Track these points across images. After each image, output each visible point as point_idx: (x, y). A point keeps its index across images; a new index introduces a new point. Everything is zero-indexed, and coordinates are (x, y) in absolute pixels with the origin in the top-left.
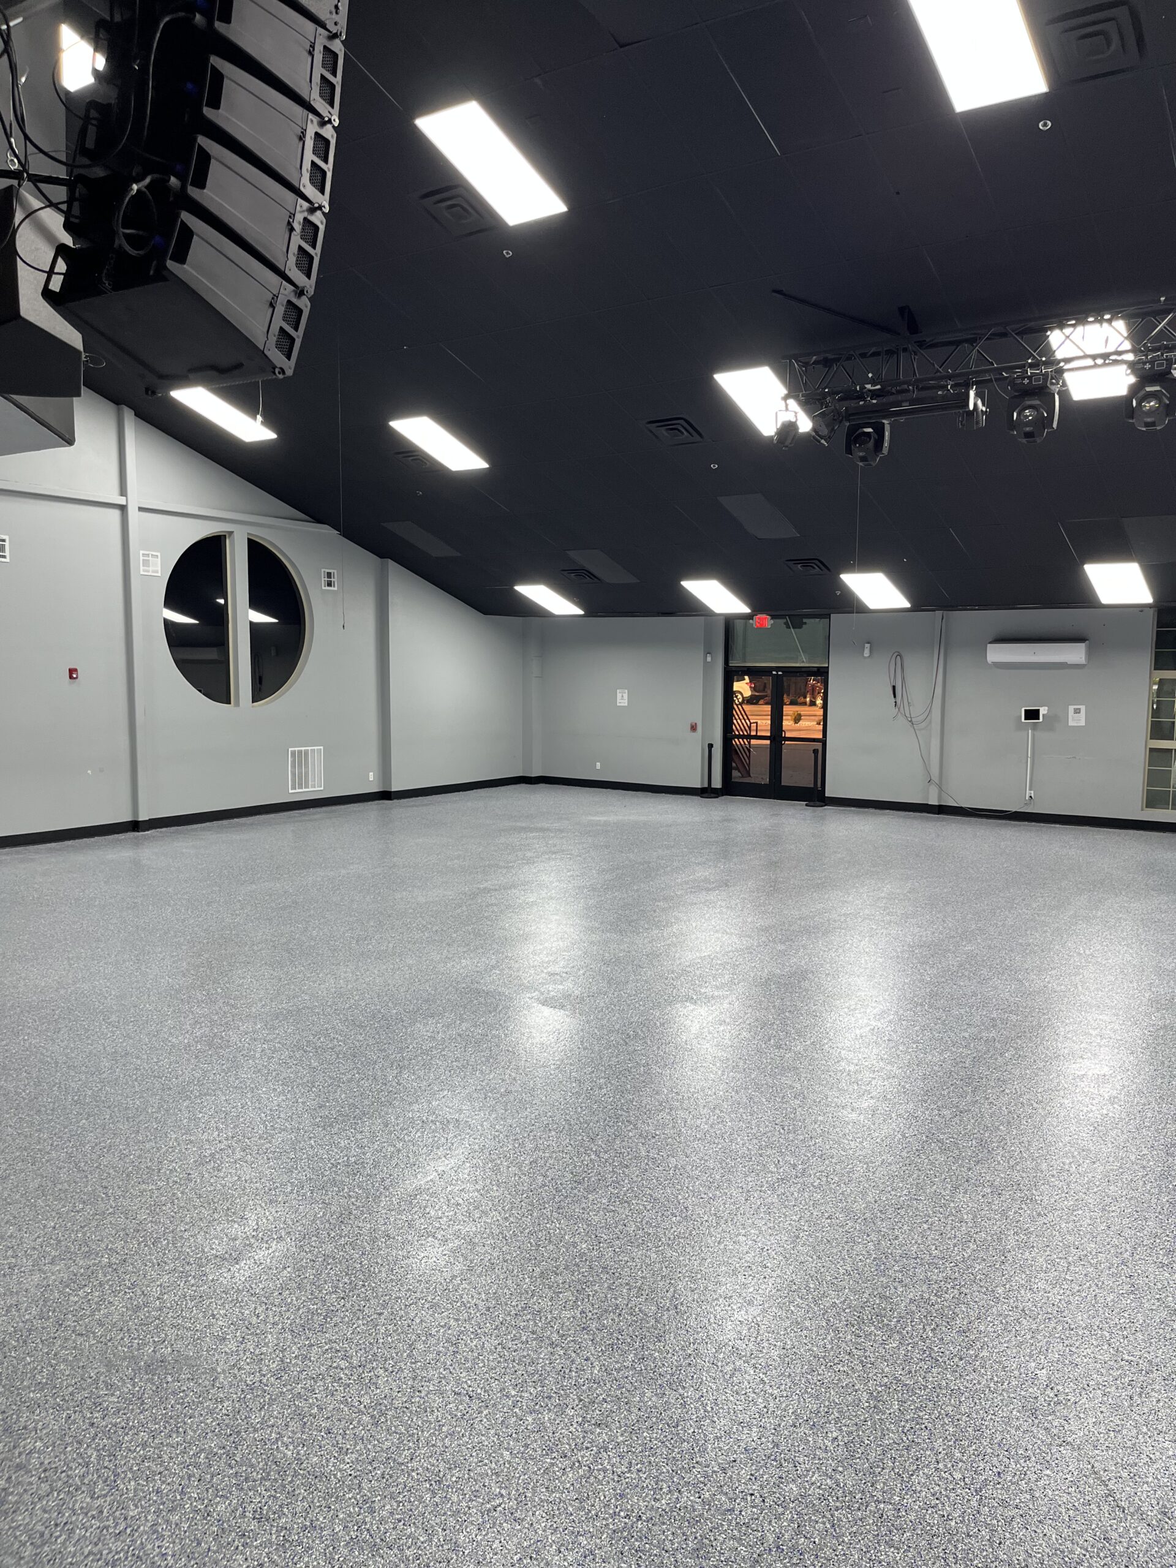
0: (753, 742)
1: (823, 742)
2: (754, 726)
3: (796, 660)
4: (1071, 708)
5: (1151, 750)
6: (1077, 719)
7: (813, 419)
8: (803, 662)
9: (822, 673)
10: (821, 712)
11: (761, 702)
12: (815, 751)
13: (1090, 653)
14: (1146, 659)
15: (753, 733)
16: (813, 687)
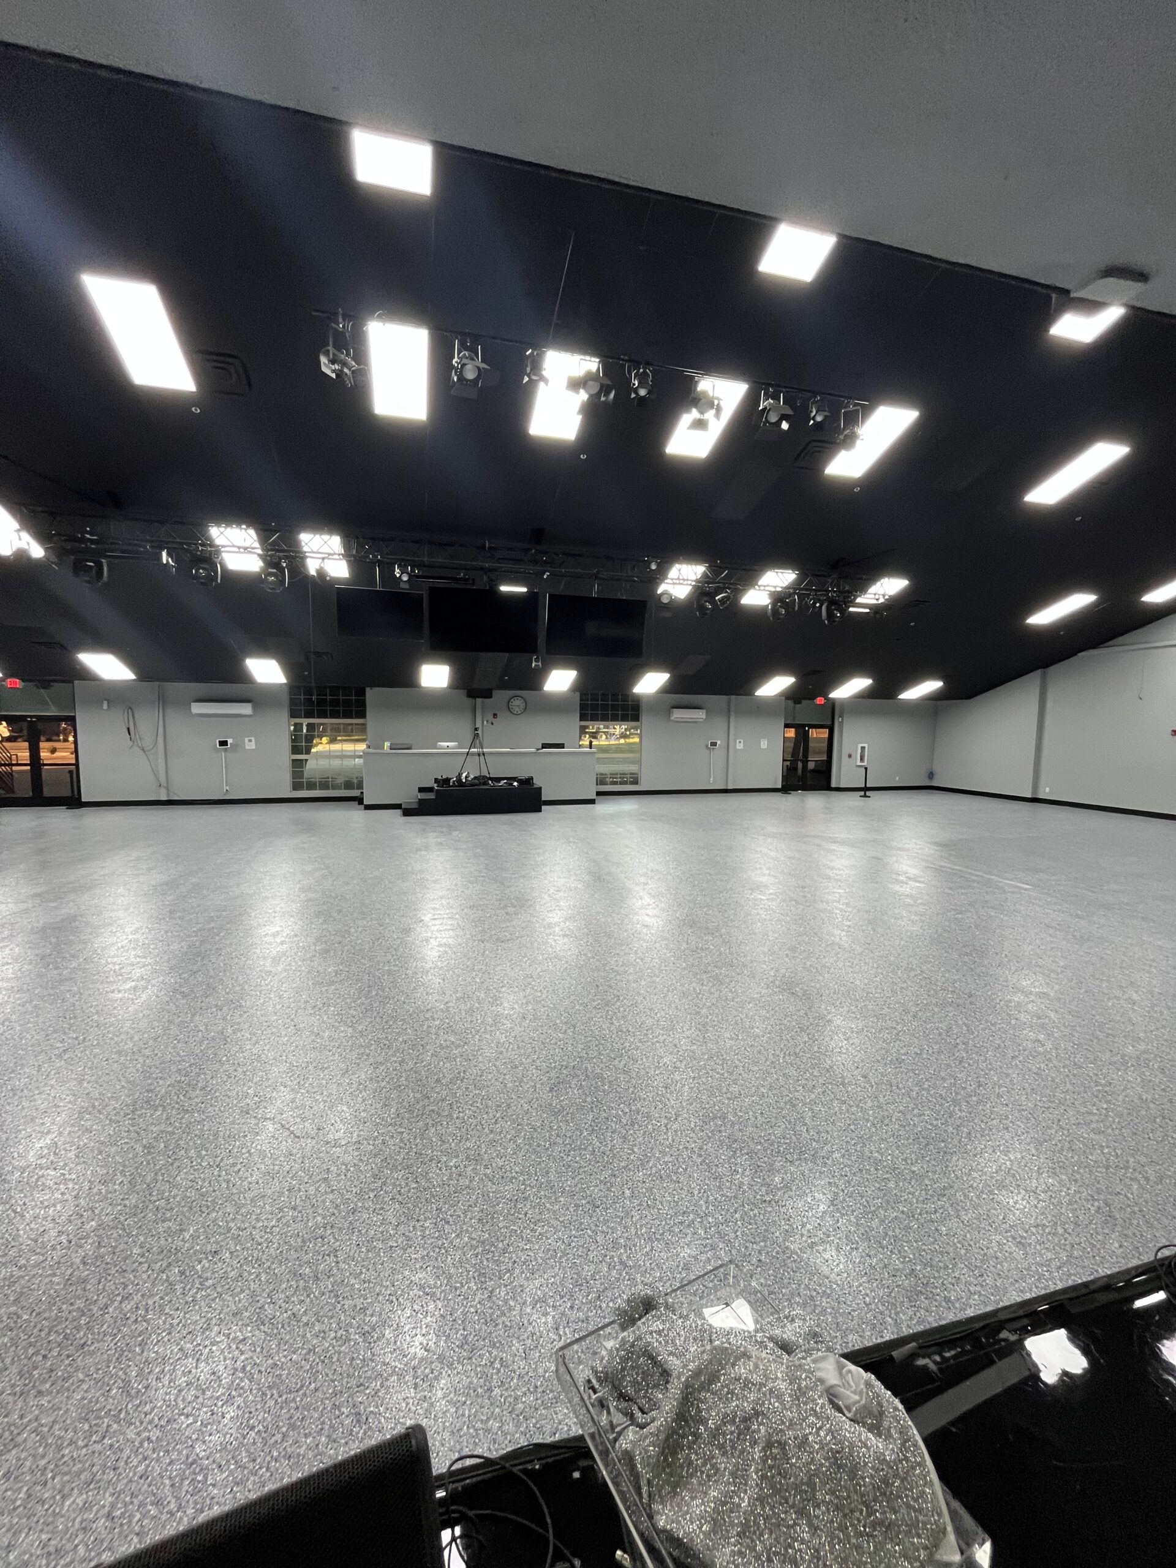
0: (15, 768)
1: (77, 765)
2: (14, 757)
3: (47, 710)
4: (246, 740)
5: (293, 761)
6: (250, 745)
7: (46, 550)
8: (53, 712)
9: (72, 720)
10: (73, 746)
11: (19, 740)
12: (71, 772)
13: (254, 708)
14: (285, 713)
15: (14, 762)
16: (65, 729)
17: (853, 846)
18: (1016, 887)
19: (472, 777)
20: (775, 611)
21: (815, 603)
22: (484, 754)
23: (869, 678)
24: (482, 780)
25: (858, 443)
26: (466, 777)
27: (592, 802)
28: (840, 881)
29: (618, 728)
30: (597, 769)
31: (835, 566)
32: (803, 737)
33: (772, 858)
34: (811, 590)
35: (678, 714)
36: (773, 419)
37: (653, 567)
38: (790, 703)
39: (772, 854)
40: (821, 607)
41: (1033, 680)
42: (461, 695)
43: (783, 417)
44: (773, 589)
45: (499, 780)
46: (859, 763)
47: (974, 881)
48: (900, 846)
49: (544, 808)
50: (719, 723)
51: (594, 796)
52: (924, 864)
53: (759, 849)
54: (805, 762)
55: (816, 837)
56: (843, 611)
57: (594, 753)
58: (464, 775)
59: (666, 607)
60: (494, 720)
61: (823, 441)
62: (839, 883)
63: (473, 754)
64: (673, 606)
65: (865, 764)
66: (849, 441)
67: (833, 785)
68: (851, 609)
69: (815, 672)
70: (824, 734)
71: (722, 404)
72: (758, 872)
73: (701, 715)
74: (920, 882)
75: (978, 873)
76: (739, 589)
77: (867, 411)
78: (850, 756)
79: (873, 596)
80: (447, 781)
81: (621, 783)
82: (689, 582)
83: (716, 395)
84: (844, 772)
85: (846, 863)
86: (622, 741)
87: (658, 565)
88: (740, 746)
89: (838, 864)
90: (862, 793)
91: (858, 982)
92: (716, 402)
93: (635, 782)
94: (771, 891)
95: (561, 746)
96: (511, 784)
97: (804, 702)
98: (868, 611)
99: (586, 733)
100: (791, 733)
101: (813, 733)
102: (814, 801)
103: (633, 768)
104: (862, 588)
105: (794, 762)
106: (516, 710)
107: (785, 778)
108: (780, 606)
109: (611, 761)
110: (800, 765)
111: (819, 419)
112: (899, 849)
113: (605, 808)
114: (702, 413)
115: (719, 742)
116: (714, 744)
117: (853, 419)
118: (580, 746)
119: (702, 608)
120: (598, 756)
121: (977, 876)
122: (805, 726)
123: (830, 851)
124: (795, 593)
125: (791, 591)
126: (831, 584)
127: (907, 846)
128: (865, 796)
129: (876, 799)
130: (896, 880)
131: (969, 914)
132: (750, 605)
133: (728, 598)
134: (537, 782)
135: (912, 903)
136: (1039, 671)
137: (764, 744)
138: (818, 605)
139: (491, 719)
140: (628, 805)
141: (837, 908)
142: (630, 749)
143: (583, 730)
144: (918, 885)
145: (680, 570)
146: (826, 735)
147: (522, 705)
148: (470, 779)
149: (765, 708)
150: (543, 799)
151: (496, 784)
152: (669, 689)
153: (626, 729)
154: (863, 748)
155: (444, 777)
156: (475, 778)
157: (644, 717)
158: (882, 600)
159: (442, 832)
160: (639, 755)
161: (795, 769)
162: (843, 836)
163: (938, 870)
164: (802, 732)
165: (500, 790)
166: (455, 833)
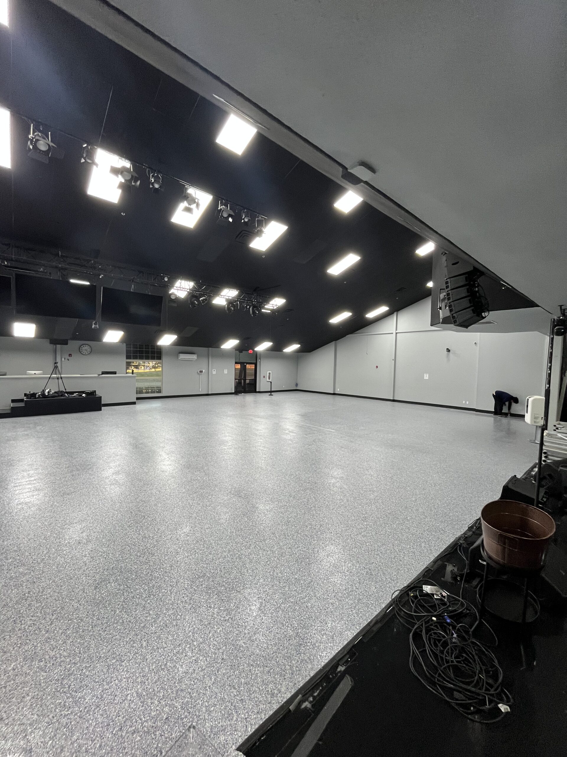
17: (266, 418)
18: (329, 431)
19: (53, 392)
20: (229, 308)
21: (247, 306)
22: (61, 378)
23: (271, 342)
24: (60, 394)
25: (263, 235)
26: (48, 392)
27: (134, 403)
28: (261, 435)
29: (152, 363)
30: (137, 386)
31: (255, 290)
32: (243, 369)
33: (230, 427)
34: (245, 300)
35: (182, 356)
36: (225, 215)
37: (166, 279)
38: (237, 352)
39: (230, 425)
40: (249, 308)
41: (332, 345)
42: (46, 343)
43: (230, 216)
44: (228, 298)
45: (72, 393)
46: (268, 380)
47: (314, 430)
48: (286, 417)
49: (103, 408)
50: (204, 361)
51: (135, 400)
52: (295, 424)
53: (223, 423)
54: (245, 380)
55: (249, 415)
56: (260, 311)
57: (135, 377)
58: (47, 391)
59: (173, 301)
60: (69, 358)
61: (248, 232)
62: (261, 437)
63: (53, 378)
64: (177, 300)
65: (270, 380)
66: (259, 233)
67: (257, 390)
68: (263, 310)
69: (248, 338)
70: (253, 366)
71: (200, 202)
72: (223, 435)
73: (194, 357)
74: (294, 433)
75: (317, 427)
76: (211, 296)
77: (267, 222)
78: (264, 377)
79: (271, 305)
80: (34, 395)
81: (151, 392)
82: (186, 290)
83: (197, 197)
84: (262, 384)
85: (263, 427)
86: (153, 370)
87: (168, 278)
88: (214, 373)
89: (259, 428)
90: (270, 394)
91: (269, 485)
92: (196, 200)
93: (160, 392)
94: (230, 444)
95: (115, 373)
96: (81, 396)
97: (244, 352)
98: (270, 312)
99: (131, 366)
100: (238, 366)
101: (248, 366)
102: (249, 398)
103: (159, 384)
104: (267, 301)
105: (240, 380)
106: (84, 352)
107: (236, 388)
108: (231, 306)
109: (147, 381)
110: (243, 381)
111: (246, 220)
112: (286, 418)
113: (141, 406)
114: (190, 204)
115: (204, 371)
116: (201, 372)
117: (261, 223)
118: (127, 373)
119: (193, 303)
120: (137, 378)
121: (316, 428)
122: (244, 363)
123: (256, 421)
124: (238, 301)
125: (236, 299)
126: (254, 298)
127: (289, 417)
128: (271, 395)
129: (276, 396)
130: (285, 433)
131: (313, 446)
132: (217, 304)
133: (206, 300)
134: (98, 394)
135: (291, 443)
136: (334, 342)
137: (226, 372)
138: (248, 307)
139: (67, 357)
140: (156, 404)
141: (260, 449)
142: (157, 374)
143: (128, 365)
144: (293, 434)
145: (181, 283)
146: (254, 367)
147: (89, 350)
148: (51, 393)
149: (225, 355)
150: (103, 403)
151: (71, 396)
152: (177, 344)
153: (155, 364)
154: (270, 373)
155: (31, 392)
156: (55, 392)
157: (164, 358)
158: (275, 308)
159: (29, 427)
160: (161, 377)
161: (241, 383)
162: (262, 414)
163: (301, 427)
164: (243, 365)
165: (74, 399)
166: (38, 428)
